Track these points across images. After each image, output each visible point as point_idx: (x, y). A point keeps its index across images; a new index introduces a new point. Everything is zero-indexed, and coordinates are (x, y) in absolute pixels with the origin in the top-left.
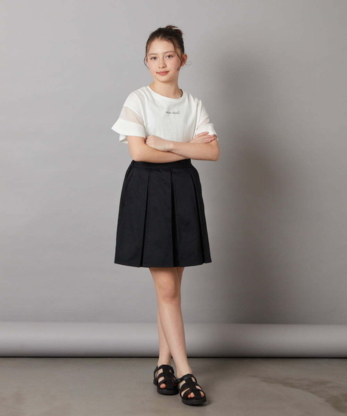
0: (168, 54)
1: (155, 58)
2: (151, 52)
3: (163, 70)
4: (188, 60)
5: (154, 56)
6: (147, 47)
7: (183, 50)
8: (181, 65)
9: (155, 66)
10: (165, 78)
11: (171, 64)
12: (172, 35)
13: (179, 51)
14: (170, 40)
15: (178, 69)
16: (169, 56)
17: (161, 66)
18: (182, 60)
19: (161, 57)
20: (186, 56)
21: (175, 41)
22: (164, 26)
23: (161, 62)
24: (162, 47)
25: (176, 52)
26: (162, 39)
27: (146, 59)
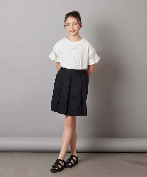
0: (74, 23)
1: (69, 25)
2: (67, 22)
3: (73, 30)
4: (83, 25)
5: (68, 24)
6: (65, 20)
7: (80, 21)
8: (80, 27)
9: (69, 28)
10: (73, 33)
11: (76, 27)
12: (75, 15)
13: (79, 22)
14: (75, 17)
15: (79, 30)
16: (75, 24)
17: (72, 28)
18: (81, 25)
19: (72, 25)
20: (82, 24)
21: (77, 17)
22: (71, 11)
23: (72, 27)
24: (71, 20)
25: (78, 22)
27: (65, 26)
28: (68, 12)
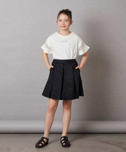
0: (66, 20)
1: (61, 21)
2: (59, 18)
3: (63, 25)
4: (73, 23)
5: (60, 20)
6: (58, 16)
8: (70, 24)
9: (60, 24)
11: (67, 24)
12: (68, 13)
13: (70, 19)
14: (67, 15)
15: (69, 26)
16: (66, 21)
17: (63, 24)
18: (71, 22)
19: (63, 21)
20: (72, 21)
21: (69, 15)
22: (65, 9)
23: (63, 22)
24: (63, 17)
25: (69, 19)
26: (64, 14)
27: (57, 21)
28: (62, 10)
